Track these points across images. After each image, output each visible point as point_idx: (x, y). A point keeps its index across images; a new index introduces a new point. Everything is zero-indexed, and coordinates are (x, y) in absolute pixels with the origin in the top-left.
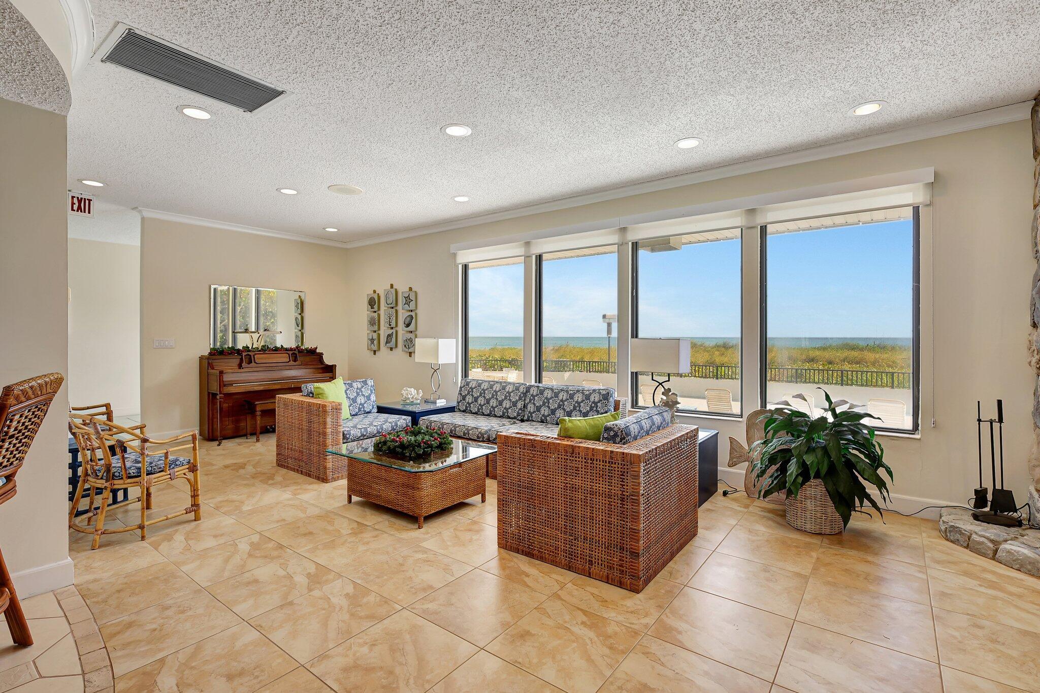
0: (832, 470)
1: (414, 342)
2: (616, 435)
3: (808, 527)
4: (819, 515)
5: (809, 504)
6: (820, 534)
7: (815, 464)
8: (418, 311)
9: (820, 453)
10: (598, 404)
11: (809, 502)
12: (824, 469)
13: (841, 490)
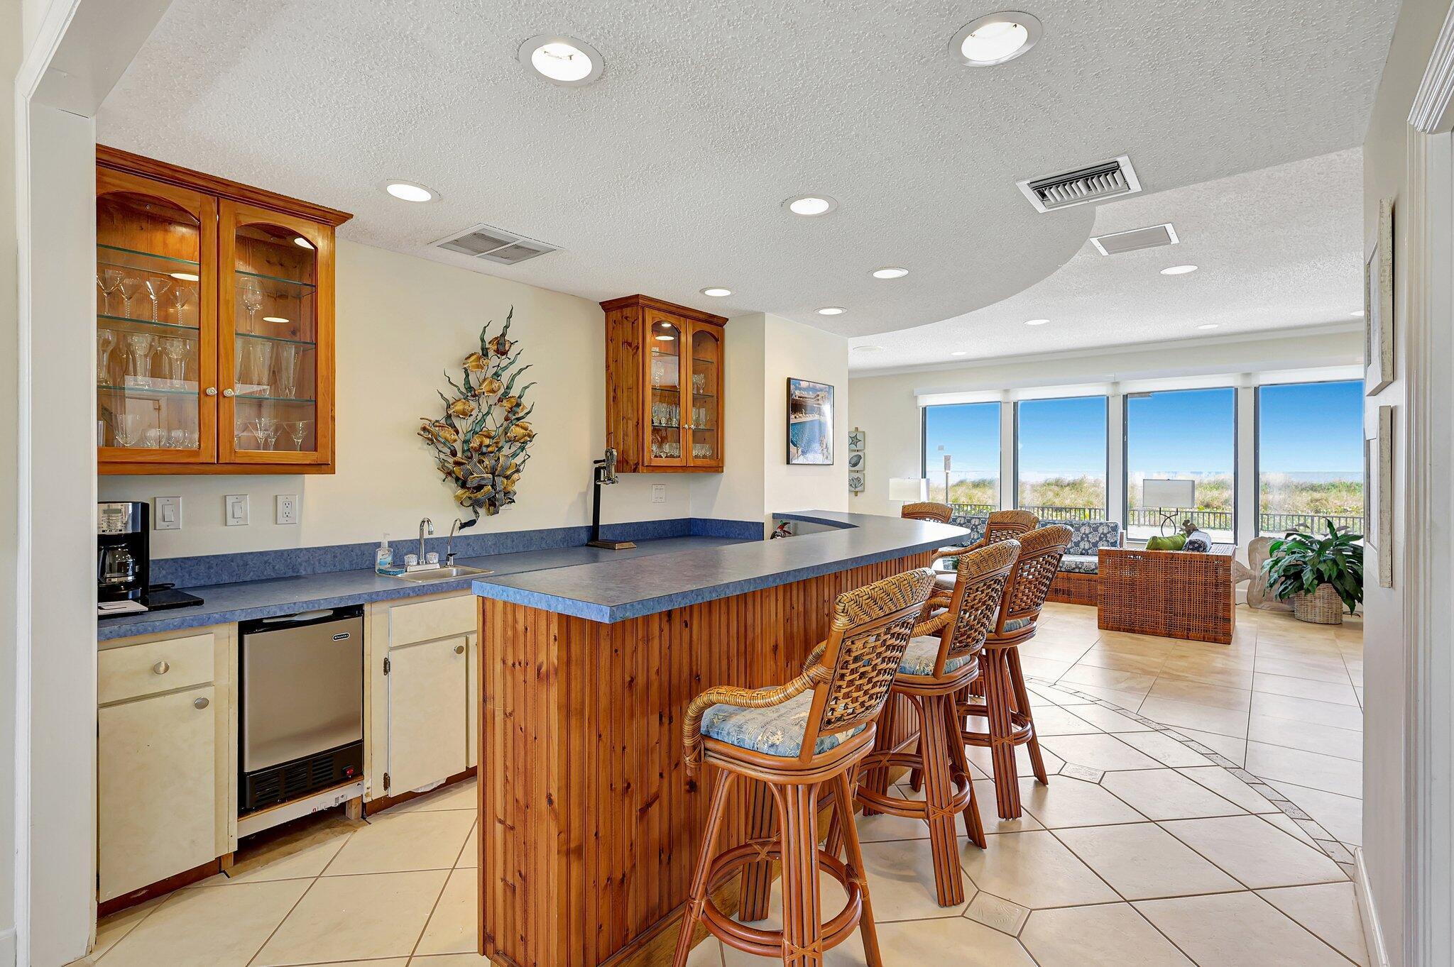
0: (1341, 575)
1: (862, 482)
2: (1200, 546)
3: (1317, 619)
4: (1326, 610)
5: (1318, 603)
6: (1328, 624)
7: (1328, 570)
8: (866, 451)
9: (1330, 563)
10: (1108, 535)
11: (1318, 601)
12: (1334, 574)
13: (1347, 588)
